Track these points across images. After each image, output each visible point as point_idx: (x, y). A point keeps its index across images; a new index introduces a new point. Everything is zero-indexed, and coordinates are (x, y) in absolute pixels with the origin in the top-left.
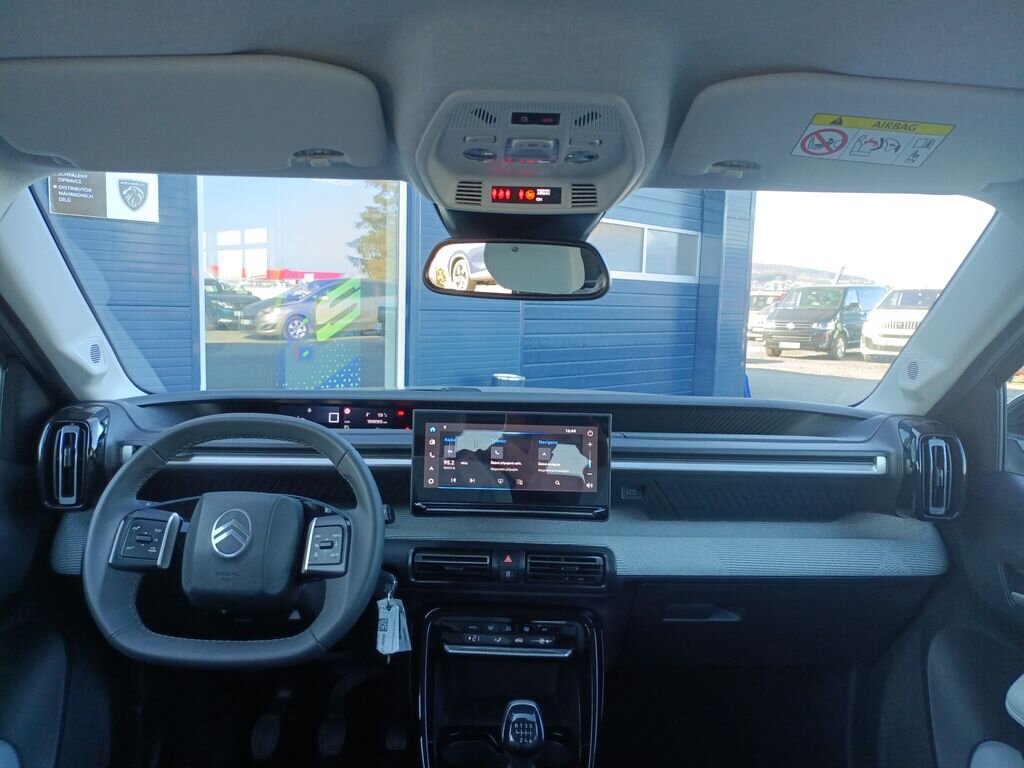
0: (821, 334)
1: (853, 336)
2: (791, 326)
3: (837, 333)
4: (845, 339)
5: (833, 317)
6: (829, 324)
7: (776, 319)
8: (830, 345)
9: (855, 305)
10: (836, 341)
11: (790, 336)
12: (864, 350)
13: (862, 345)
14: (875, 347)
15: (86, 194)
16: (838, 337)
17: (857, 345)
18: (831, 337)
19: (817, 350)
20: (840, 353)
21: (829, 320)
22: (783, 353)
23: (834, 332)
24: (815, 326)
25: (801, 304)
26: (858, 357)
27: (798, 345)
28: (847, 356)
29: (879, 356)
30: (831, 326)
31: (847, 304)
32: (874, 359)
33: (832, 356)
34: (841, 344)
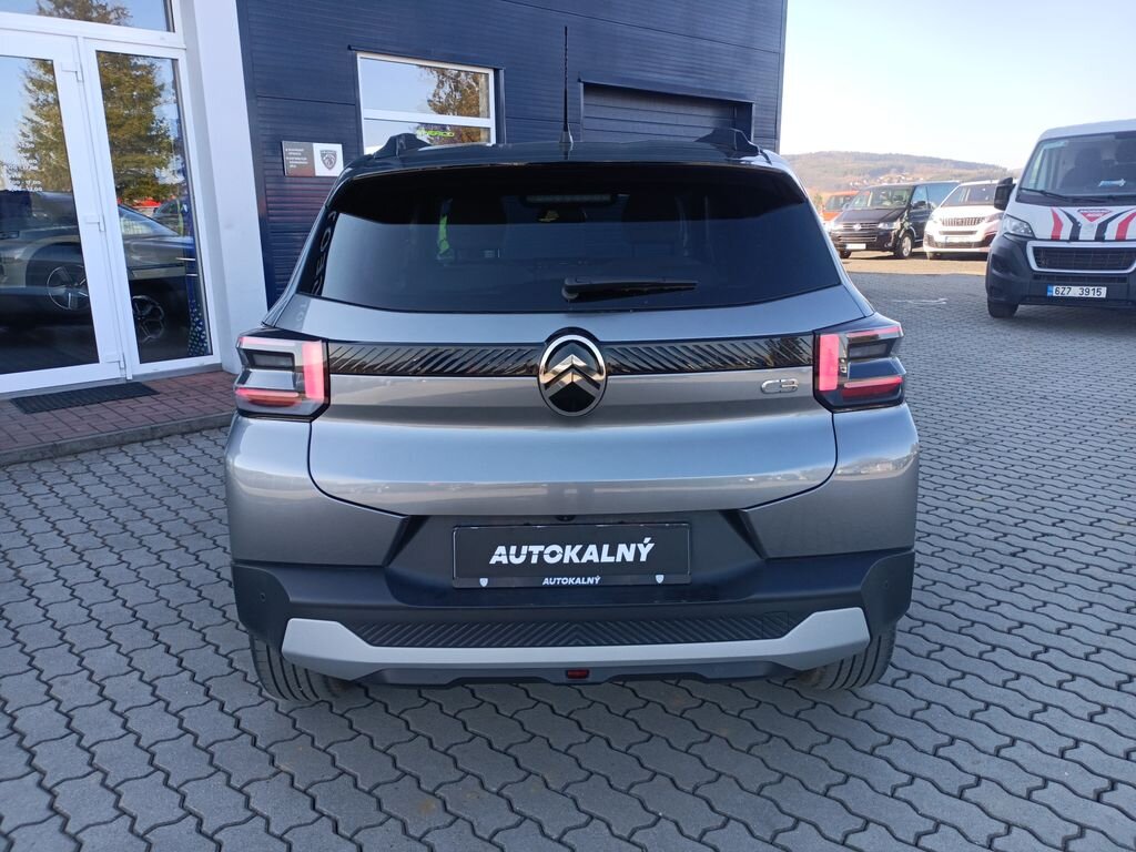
0: (887, 234)
1: (917, 235)
2: (857, 227)
3: (902, 232)
4: (912, 239)
5: (900, 216)
6: (894, 224)
7: (844, 220)
8: (894, 244)
9: (922, 203)
10: (902, 240)
11: (857, 238)
12: (926, 248)
13: (925, 243)
14: (936, 245)
15: (304, 161)
16: (904, 236)
17: (920, 244)
18: (896, 236)
19: (884, 250)
20: (906, 252)
21: (895, 219)
22: (853, 255)
23: (899, 232)
24: (881, 226)
25: (872, 204)
26: (922, 255)
27: (863, 246)
28: (913, 255)
29: (942, 253)
30: (897, 225)
31: (914, 202)
32: (937, 256)
33: (898, 256)
34: (907, 243)
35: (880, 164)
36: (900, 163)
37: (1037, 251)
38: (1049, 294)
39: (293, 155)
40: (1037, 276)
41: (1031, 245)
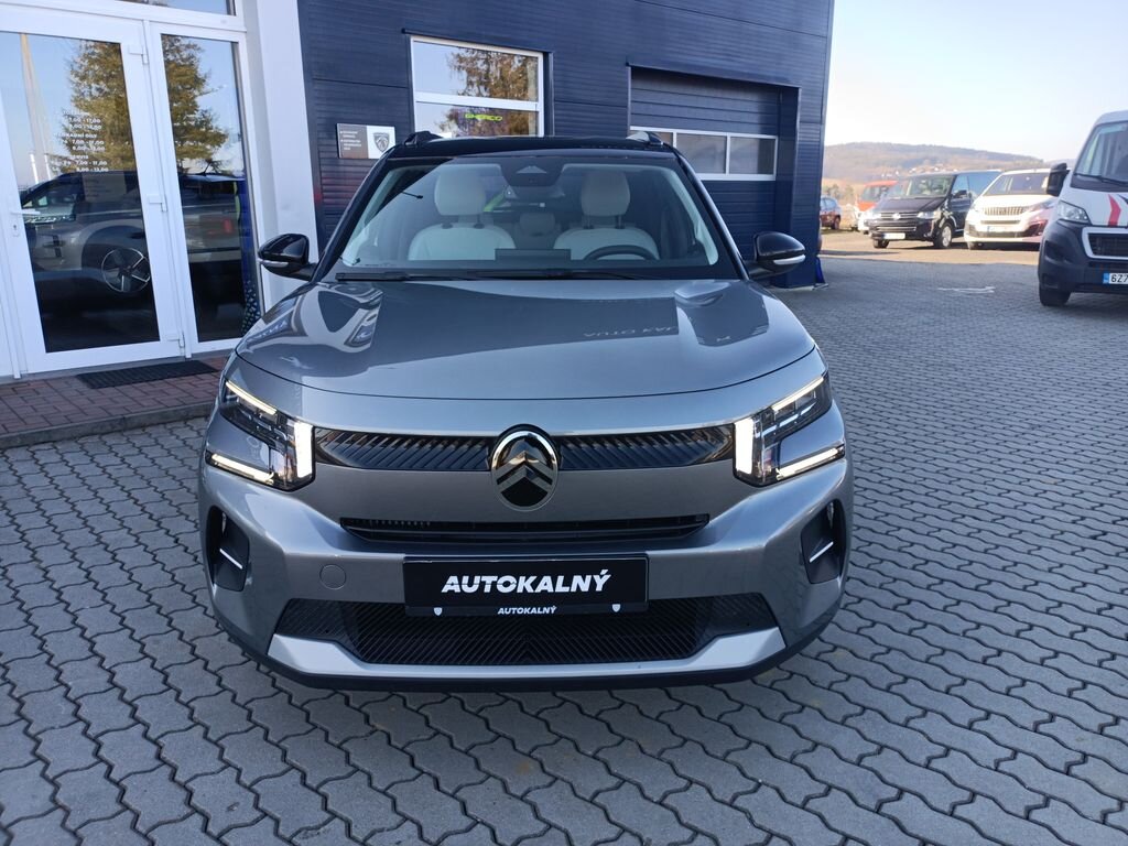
0: (927, 223)
1: (958, 225)
2: (896, 216)
3: (943, 221)
4: (953, 229)
5: (940, 205)
6: (935, 213)
7: (883, 209)
8: (934, 233)
9: (964, 192)
10: (942, 230)
11: (896, 226)
12: (968, 238)
13: (966, 232)
14: (978, 235)
15: (357, 144)
16: (944, 226)
17: (961, 234)
18: (936, 226)
19: (923, 239)
20: (945, 243)
21: (934, 208)
22: (891, 245)
23: (939, 221)
24: (920, 215)
25: (911, 193)
26: (963, 245)
27: (902, 236)
28: (953, 246)
29: (983, 244)
30: (937, 215)
31: (955, 192)
32: (979, 246)
33: (938, 246)
34: (947, 233)
35: (913, 155)
36: (933, 154)
37: (1092, 237)
38: (1105, 281)
39: (347, 137)
40: (1093, 263)
41: (1086, 231)
